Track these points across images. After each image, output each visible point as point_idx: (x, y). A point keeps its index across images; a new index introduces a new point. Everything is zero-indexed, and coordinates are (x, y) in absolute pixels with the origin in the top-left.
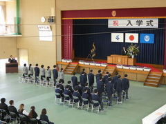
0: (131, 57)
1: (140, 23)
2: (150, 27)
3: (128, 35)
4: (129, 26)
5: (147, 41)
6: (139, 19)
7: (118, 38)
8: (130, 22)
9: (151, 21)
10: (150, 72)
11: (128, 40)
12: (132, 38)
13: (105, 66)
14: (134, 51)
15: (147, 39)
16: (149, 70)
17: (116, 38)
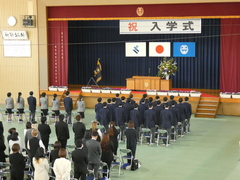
0: (165, 78)
1: (172, 26)
2: (189, 31)
3: (153, 45)
4: (156, 31)
5: (184, 53)
6: (172, 19)
7: (136, 51)
8: (156, 25)
9: (190, 23)
10: (201, 98)
11: (153, 53)
12: (160, 49)
13: (128, 92)
14: (170, 68)
15: (185, 50)
16: (198, 95)
17: (133, 50)
